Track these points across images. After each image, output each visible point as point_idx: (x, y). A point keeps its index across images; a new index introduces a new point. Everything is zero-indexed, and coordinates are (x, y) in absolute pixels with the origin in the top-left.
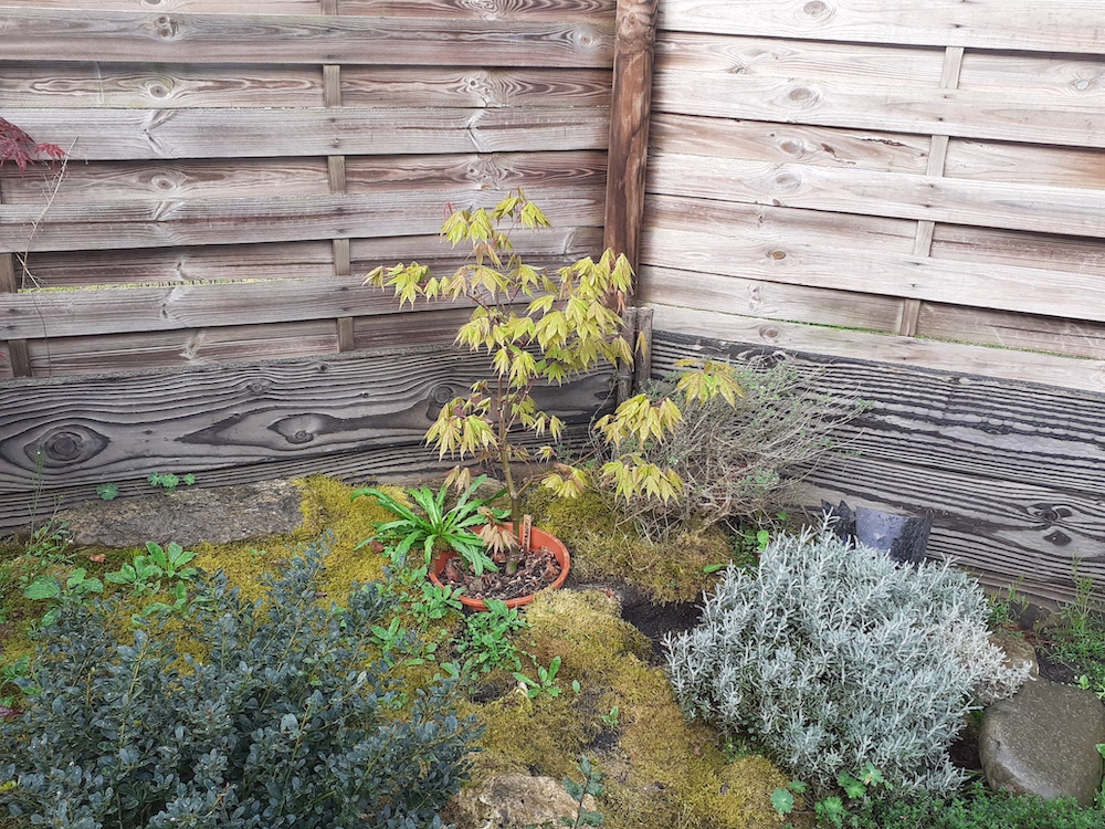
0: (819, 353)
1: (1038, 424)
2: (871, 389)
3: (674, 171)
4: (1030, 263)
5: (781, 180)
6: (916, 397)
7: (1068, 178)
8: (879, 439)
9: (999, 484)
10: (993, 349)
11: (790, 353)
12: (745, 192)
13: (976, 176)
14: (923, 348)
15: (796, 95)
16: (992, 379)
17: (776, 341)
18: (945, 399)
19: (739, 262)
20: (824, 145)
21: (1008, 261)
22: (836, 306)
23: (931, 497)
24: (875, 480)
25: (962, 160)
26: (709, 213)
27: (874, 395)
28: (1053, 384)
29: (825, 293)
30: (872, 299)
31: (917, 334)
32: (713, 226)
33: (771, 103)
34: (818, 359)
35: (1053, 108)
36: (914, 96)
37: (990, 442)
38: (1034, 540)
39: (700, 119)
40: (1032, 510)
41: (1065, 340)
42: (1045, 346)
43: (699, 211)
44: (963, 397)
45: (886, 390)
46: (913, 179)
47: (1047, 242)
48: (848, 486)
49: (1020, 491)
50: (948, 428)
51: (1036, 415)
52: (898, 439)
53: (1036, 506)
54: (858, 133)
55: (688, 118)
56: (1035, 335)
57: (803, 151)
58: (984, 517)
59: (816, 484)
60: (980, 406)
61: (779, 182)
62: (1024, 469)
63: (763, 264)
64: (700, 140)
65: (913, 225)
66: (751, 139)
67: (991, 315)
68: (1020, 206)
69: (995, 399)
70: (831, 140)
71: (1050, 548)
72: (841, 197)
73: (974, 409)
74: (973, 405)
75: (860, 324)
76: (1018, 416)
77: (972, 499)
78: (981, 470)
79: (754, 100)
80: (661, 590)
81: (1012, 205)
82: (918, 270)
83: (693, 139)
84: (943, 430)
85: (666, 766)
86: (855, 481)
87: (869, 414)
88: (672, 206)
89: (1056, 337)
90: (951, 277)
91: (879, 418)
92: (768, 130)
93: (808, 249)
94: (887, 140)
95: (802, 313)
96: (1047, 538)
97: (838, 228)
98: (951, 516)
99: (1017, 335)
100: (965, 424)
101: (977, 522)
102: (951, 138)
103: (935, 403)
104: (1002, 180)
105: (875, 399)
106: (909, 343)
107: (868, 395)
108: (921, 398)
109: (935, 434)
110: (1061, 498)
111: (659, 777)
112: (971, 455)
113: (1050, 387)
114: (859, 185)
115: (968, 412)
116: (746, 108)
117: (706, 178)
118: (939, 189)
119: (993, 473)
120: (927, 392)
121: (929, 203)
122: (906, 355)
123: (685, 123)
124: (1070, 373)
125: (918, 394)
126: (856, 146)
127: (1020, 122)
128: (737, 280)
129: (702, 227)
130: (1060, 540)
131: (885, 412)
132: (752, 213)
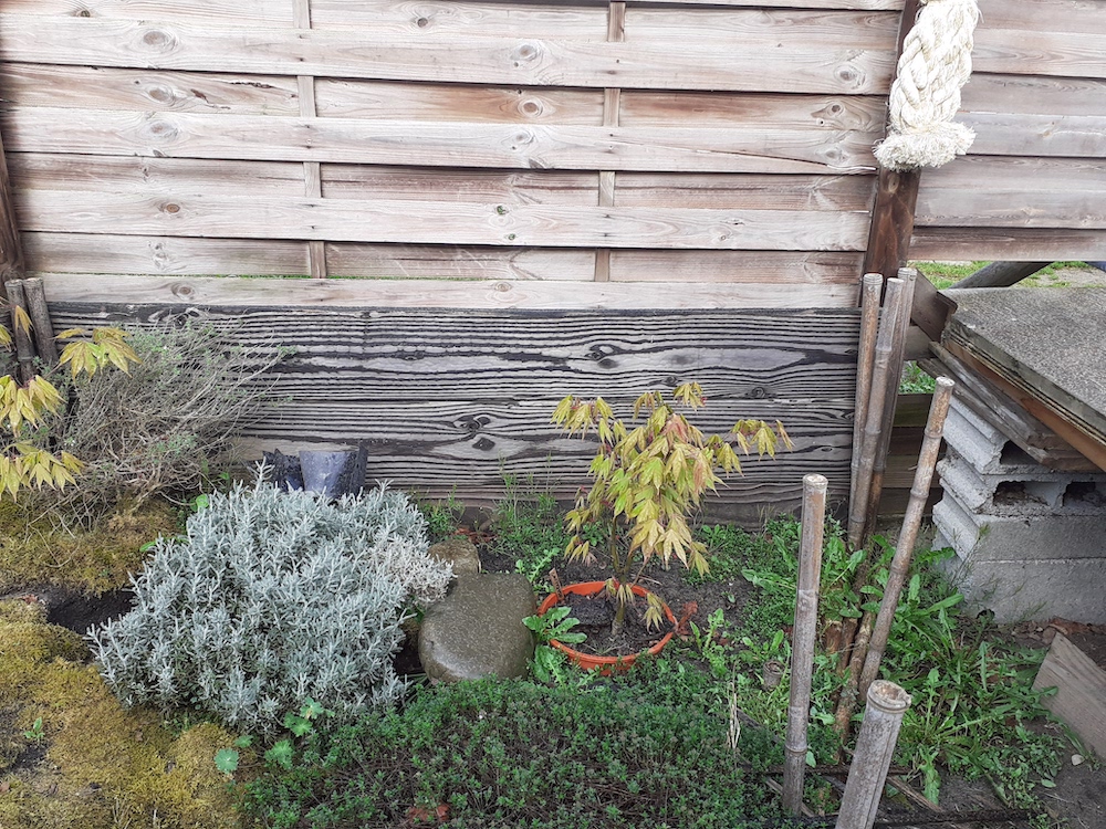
0: (232, 304)
1: (446, 346)
2: (291, 334)
3: (35, 126)
4: (415, 195)
5: (157, 129)
6: (334, 336)
7: (428, 111)
8: (310, 382)
9: (425, 405)
10: (399, 281)
11: (202, 308)
12: (119, 144)
13: (347, 115)
14: (336, 287)
15: (151, 38)
16: (398, 309)
17: (192, 298)
18: (361, 334)
19: (133, 220)
20: (194, 92)
21: (395, 196)
22: (244, 255)
23: (369, 429)
24: (315, 422)
25: (331, 100)
26: (89, 169)
27: (295, 339)
28: (452, 307)
29: (230, 243)
30: (278, 245)
31: (328, 276)
32: (95, 183)
33: (126, 47)
34: (232, 310)
35: (400, 45)
36: (270, 37)
37: (410, 369)
38: (465, 450)
39: (52, 68)
40: (458, 424)
41: (460, 264)
42: (444, 273)
43: (74, 168)
44: (377, 330)
45: (305, 333)
46: (289, 121)
47: (425, 175)
48: (291, 433)
49: (445, 408)
50: (370, 361)
51: (443, 338)
52: (328, 379)
53: (460, 419)
54: (225, 76)
55: (38, 67)
56: (434, 263)
57: (174, 98)
58: (420, 437)
59: (259, 436)
60: (393, 336)
61: (155, 132)
62: (445, 388)
63: (159, 219)
64: (57, 90)
65: (299, 167)
66: (114, 87)
67: (390, 248)
68: (392, 142)
69: (405, 328)
70: (199, 85)
71: (479, 454)
72: (222, 143)
73: (388, 340)
74: (387, 336)
75: (273, 271)
76: (428, 341)
77: (405, 424)
78: (407, 395)
79: (106, 45)
80: (93, 581)
81: (386, 141)
82: (313, 211)
83: (50, 90)
84: (367, 364)
85: (103, 763)
86: (297, 427)
87: (295, 359)
88: (44, 165)
89: (452, 263)
90: (346, 215)
91: (305, 361)
92: (130, 77)
93: (201, 199)
94: (255, 82)
95: (212, 266)
96: (475, 446)
97: (227, 175)
98: (391, 443)
99: (418, 265)
100: (383, 355)
101: (415, 444)
102: (316, 78)
103: (353, 340)
104: (372, 117)
105: (297, 343)
106: (322, 284)
107: (290, 340)
108: (339, 336)
109: (360, 369)
110: (479, 408)
111: (94, 778)
112: (396, 382)
113: (449, 310)
114: (237, 130)
115: (384, 344)
116: (100, 54)
117: (74, 132)
118: (315, 130)
119: (418, 395)
120: (344, 330)
121: (309, 144)
122: (322, 296)
123: (36, 72)
124: (468, 295)
125: (336, 333)
126: (225, 90)
127: (374, 60)
128: (135, 238)
129: (84, 185)
130: (486, 445)
131: (309, 355)
132: (135, 166)
